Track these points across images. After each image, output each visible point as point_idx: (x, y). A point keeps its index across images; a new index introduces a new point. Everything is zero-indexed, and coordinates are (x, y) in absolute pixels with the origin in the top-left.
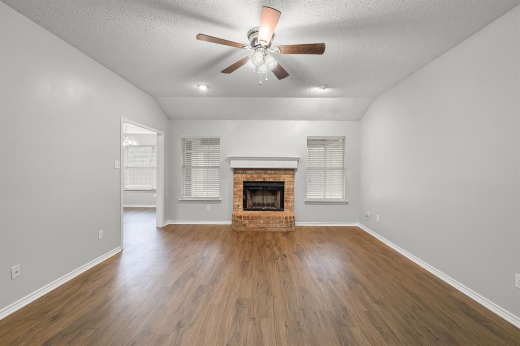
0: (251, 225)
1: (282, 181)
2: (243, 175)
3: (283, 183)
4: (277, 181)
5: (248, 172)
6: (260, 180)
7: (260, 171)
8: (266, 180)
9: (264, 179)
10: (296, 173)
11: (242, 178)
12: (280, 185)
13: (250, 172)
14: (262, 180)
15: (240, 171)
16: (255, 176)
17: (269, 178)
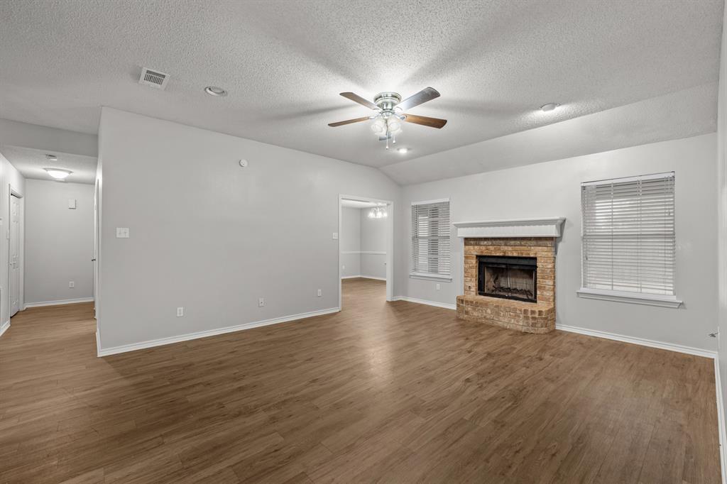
0: (475, 314)
1: (532, 256)
2: (476, 247)
3: (535, 259)
4: (524, 256)
5: (482, 243)
6: (498, 254)
7: (498, 242)
8: (507, 255)
9: (505, 253)
10: (560, 246)
11: (475, 250)
12: (531, 263)
13: (485, 243)
14: (501, 254)
15: (472, 242)
16: (492, 248)
17: (511, 251)
